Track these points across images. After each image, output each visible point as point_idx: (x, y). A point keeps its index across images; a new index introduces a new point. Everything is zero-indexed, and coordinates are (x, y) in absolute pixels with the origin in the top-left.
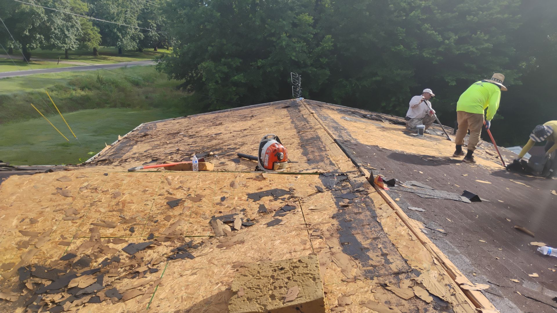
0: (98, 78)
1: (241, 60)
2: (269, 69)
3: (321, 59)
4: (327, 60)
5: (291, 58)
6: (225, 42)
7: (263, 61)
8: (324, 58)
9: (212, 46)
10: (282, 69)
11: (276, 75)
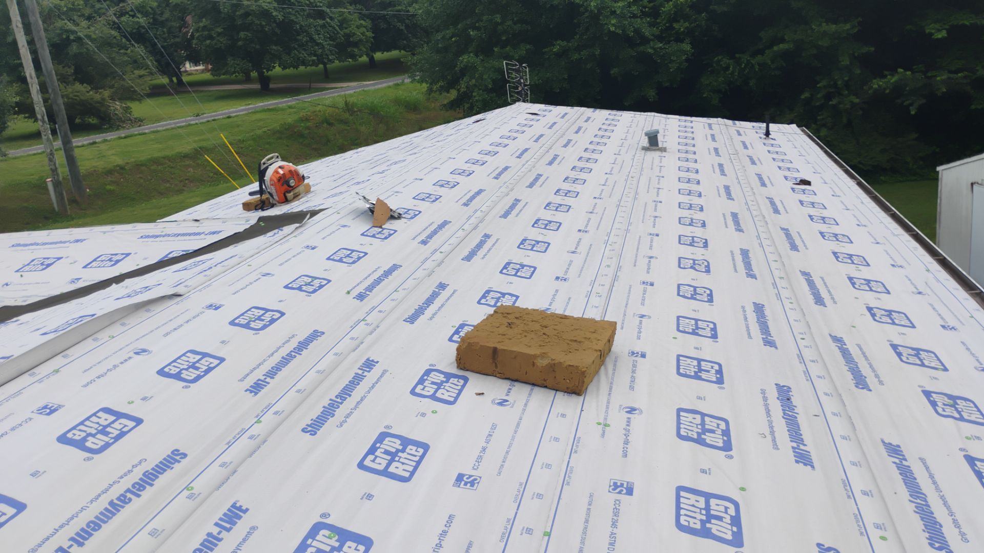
0: (346, 103)
1: (528, 47)
2: (576, 56)
3: (676, 25)
4: (687, 24)
5: (609, 30)
6: (499, 20)
7: (565, 43)
8: (682, 21)
9: (478, 29)
10: (597, 52)
11: (589, 66)
